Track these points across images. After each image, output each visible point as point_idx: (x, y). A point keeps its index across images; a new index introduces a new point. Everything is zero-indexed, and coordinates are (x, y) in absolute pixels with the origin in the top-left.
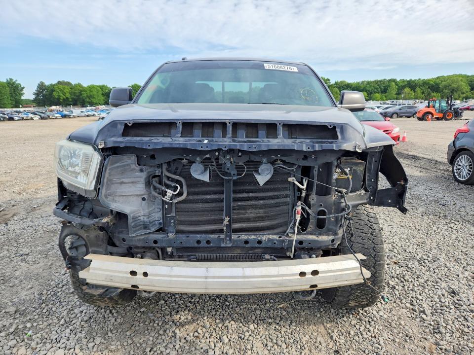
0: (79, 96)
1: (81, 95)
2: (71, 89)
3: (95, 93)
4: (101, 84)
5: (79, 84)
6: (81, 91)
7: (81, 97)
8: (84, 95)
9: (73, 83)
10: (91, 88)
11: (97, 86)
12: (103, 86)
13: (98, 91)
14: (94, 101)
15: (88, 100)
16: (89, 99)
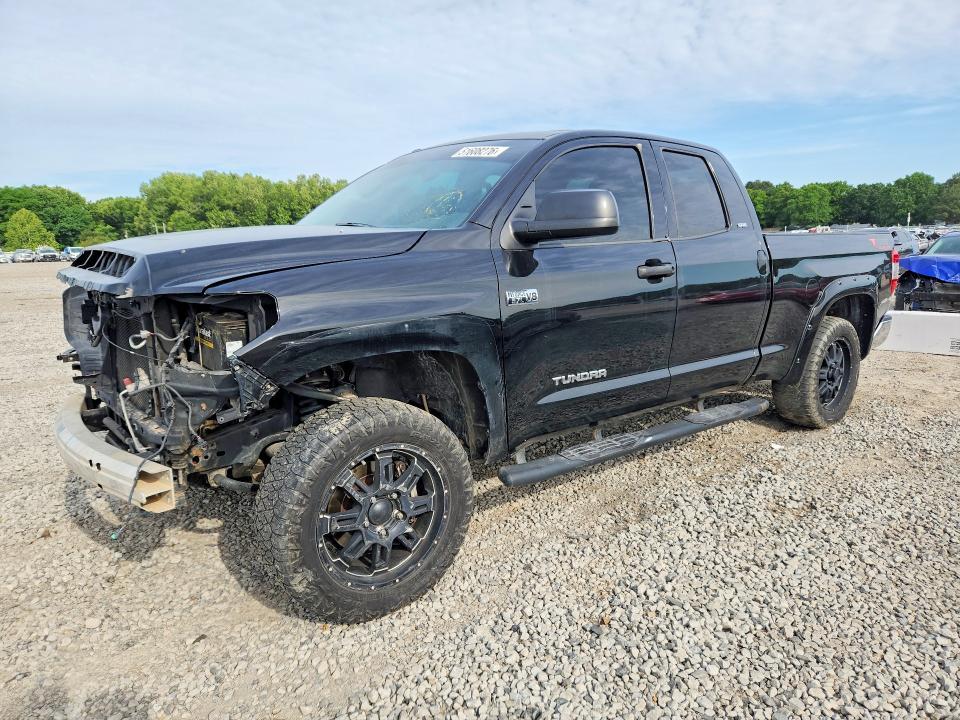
0: (781, 207)
1: (786, 206)
2: (769, 195)
3: (815, 200)
4: (832, 180)
5: (786, 184)
6: (787, 198)
7: (785, 210)
8: (792, 204)
9: (775, 182)
10: (808, 191)
11: (824, 185)
12: (837, 184)
13: (823, 195)
14: (810, 216)
15: (797, 215)
16: (801, 213)
